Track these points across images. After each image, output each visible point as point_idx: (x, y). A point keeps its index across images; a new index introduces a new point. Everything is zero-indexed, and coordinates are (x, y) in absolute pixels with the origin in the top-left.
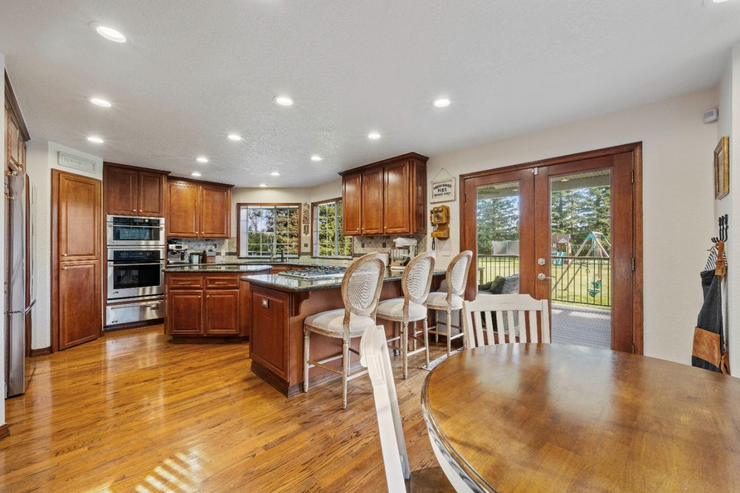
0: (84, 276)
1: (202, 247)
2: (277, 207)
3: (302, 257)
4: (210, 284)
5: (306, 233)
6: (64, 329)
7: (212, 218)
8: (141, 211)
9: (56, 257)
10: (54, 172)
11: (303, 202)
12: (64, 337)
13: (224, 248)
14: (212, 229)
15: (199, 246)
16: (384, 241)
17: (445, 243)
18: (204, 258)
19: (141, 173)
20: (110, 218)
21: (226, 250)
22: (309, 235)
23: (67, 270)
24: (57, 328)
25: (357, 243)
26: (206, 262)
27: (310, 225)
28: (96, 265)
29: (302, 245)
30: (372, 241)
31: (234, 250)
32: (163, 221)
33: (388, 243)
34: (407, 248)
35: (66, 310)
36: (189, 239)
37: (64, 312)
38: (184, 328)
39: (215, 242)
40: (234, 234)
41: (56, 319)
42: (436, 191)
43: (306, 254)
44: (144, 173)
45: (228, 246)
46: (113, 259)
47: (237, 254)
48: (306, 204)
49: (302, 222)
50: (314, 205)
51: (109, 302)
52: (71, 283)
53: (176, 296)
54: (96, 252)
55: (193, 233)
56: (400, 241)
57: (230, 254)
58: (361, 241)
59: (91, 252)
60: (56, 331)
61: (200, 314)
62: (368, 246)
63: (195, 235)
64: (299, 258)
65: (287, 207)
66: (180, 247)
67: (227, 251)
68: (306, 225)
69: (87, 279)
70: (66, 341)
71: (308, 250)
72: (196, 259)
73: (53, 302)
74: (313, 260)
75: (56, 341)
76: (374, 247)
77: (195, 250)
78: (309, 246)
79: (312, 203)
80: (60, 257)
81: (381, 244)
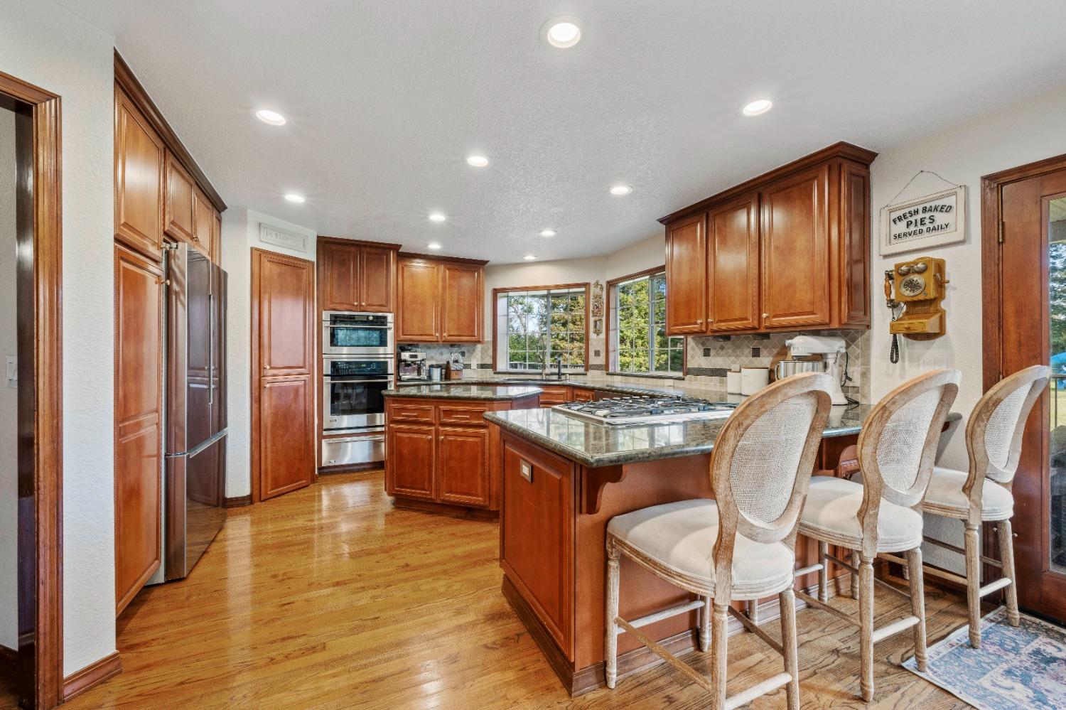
0: (292, 396)
1: (444, 356)
2: (552, 292)
3: (591, 373)
4: (445, 417)
5: (598, 332)
6: (266, 471)
7: (458, 313)
8: (364, 304)
9: (257, 370)
10: (255, 252)
11: (592, 282)
12: (266, 482)
13: (475, 357)
14: (458, 329)
15: (441, 354)
16: (755, 344)
17: (928, 349)
18: (447, 372)
19: (364, 249)
20: (326, 315)
21: (478, 360)
22: (603, 336)
23: (271, 388)
24: (258, 470)
25: (693, 348)
26: (449, 379)
27: (604, 319)
28: (307, 382)
29: (592, 353)
30: (729, 344)
31: (489, 361)
32: (390, 317)
33: (766, 347)
34: (818, 358)
35: (269, 445)
36: (429, 344)
37: (266, 448)
38: (408, 485)
39: (463, 349)
40: (488, 337)
41: (257, 456)
42: (901, 227)
43: (597, 367)
44: (368, 249)
45: (480, 355)
46: (330, 373)
47: (493, 366)
48: (597, 284)
49: (591, 314)
50: (611, 284)
51: (325, 433)
52: (275, 407)
53: (398, 434)
54: (307, 364)
55: (432, 335)
56: (801, 344)
57: (483, 366)
58: (703, 344)
59: (301, 364)
60: (256, 473)
61: (430, 466)
62: (718, 355)
63: (435, 338)
64: (586, 374)
65: (566, 291)
66: (416, 356)
67: (480, 363)
68: (597, 318)
69: (296, 401)
70: (269, 488)
71: (600, 360)
72: (436, 374)
73: (254, 433)
74: (609, 378)
75: (257, 487)
76: (730, 356)
77: (436, 361)
78: (603, 354)
79: (608, 282)
80: (262, 370)
81: (748, 350)
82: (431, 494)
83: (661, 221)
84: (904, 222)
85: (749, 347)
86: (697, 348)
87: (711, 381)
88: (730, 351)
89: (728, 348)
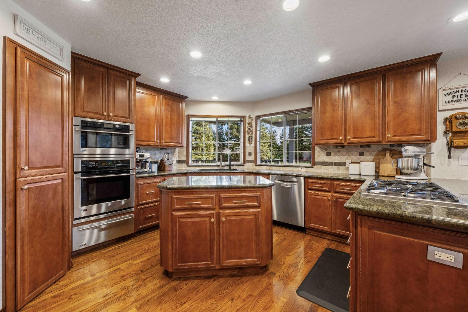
0: (50, 195)
1: (159, 156)
2: (219, 119)
3: (247, 165)
5: (250, 143)
6: (23, 276)
7: (170, 127)
8: (111, 114)
9: (12, 171)
10: (8, 43)
11: (247, 116)
12: (23, 288)
13: (175, 156)
14: (171, 138)
15: (155, 154)
16: (361, 150)
17: (463, 152)
19: (111, 71)
20: (78, 121)
21: (176, 159)
22: (253, 145)
23: (28, 189)
24: (13, 278)
25: (319, 152)
26: (163, 171)
27: (254, 136)
28: (64, 180)
29: (247, 154)
30: (344, 150)
31: (184, 158)
32: (132, 127)
33: (368, 152)
34: (416, 157)
35: (26, 249)
37: (23, 253)
38: (191, 260)
40: (185, 145)
41: (11, 264)
42: (450, 98)
43: (250, 162)
44: (115, 73)
45: (178, 155)
46: (80, 170)
47: (187, 162)
48: (249, 117)
49: (246, 133)
50: (257, 118)
51: (75, 222)
52: (33, 208)
53: (181, 220)
54: (64, 162)
55: (154, 141)
56: (410, 150)
57: (180, 162)
58: (326, 150)
59: (59, 163)
60: (10, 284)
62: (336, 155)
63: (156, 144)
64: (244, 166)
65: (227, 119)
66: (143, 156)
67: (178, 159)
68: (250, 135)
69: (54, 199)
70: (27, 293)
71: (252, 158)
72: (155, 168)
73: (7, 241)
74: (257, 168)
75: (11, 298)
76: (344, 156)
77: (155, 159)
78: (253, 155)
79: (256, 116)
80: (18, 171)
81: (357, 153)
82: (213, 263)
83: (310, 84)
84: (451, 96)
85: (357, 151)
86: (321, 152)
87: (332, 168)
88: (344, 153)
89: (343, 152)
